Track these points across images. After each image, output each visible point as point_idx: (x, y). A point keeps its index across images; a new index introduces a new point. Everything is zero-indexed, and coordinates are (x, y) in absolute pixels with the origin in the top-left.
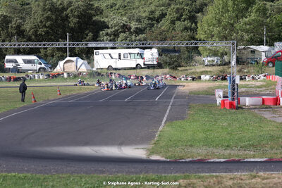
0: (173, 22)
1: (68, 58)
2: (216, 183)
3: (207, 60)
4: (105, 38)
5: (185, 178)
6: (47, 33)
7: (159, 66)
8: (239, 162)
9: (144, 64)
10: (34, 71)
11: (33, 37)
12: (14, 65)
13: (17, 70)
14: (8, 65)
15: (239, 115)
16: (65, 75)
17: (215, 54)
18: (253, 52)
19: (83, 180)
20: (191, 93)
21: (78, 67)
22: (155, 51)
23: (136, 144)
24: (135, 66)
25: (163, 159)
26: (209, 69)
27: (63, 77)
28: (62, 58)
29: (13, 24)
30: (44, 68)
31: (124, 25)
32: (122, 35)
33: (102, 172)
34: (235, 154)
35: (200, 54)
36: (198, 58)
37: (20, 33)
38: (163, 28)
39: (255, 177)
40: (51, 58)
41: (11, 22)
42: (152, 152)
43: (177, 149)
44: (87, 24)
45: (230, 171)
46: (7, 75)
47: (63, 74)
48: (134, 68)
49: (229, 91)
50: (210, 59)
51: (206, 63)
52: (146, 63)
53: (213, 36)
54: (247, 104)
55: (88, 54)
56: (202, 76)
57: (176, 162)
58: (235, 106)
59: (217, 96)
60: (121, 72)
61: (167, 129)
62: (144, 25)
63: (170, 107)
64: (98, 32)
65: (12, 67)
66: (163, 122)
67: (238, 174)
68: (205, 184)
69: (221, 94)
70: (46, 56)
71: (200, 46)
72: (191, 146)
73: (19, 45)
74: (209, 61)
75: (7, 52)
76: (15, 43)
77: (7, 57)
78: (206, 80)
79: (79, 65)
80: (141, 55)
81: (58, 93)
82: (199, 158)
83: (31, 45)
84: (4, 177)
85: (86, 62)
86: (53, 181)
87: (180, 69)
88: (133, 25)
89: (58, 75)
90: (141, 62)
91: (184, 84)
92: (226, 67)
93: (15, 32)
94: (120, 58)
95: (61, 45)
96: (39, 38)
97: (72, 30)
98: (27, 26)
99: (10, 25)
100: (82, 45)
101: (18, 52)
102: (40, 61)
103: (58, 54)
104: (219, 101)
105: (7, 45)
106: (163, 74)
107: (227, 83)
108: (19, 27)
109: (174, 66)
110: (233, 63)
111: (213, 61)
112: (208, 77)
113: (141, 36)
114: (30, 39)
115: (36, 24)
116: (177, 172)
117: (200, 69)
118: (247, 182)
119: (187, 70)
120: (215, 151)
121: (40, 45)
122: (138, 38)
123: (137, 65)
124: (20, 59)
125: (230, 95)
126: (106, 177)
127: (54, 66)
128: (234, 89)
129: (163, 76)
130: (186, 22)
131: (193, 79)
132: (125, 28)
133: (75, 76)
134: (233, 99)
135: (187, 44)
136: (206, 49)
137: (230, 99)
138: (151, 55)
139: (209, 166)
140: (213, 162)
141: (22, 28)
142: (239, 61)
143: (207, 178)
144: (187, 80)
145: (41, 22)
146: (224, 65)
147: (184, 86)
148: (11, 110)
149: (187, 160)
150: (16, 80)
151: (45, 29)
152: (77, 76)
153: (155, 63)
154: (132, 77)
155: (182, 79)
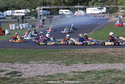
1: (78, 11)
4: (90, 4)
6: (72, 3)
10: (68, 15)
13: (63, 14)
14: (60, 13)
16: (77, 16)
20: (111, 21)
22: (105, 9)
26: (122, 14)
30: (71, 14)
32: (96, 3)
46: (59, 16)
48: (99, 14)
50: (122, 10)
53: (123, 3)
55: (84, 9)
58: (120, 26)
65: (61, 13)
70: (72, 10)
71: (119, 7)
76: (63, 6)
77: (60, 10)
79: (82, 12)
85: (84, 12)
87: (112, 14)
88: (99, 0)
89: (75, 16)
90: (101, 11)
93: (63, 2)
94: (94, 10)
95: (76, 7)
96: (70, 5)
98: (67, 1)
101: (64, 9)
102: (70, 11)
103: (76, 9)
113: (102, 3)
114: (67, 5)
119: (114, 14)
122: (100, 4)
124: (64, 11)
127: (74, 13)
128: (120, 20)
129: (107, 16)
131: (116, 17)
133: (80, 16)
141: (65, 1)
150: (62, 17)
151: (72, 2)
152: (81, 16)
153: (105, 12)
154: (98, 16)
155: (113, 17)
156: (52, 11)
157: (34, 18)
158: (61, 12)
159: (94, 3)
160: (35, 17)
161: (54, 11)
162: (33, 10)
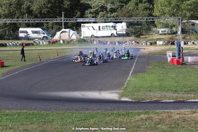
0: (137, 4)
1: (63, 30)
2: (168, 117)
3: (161, 30)
4: (89, 15)
5: (145, 114)
6: (48, 12)
7: (127, 35)
8: (183, 102)
9: (117, 34)
11: (39, 15)
12: (25, 34)
13: (27, 38)
14: (21, 35)
15: (183, 69)
16: (61, 42)
17: (167, 26)
18: (193, 24)
19: (74, 115)
20: (149, 53)
21: (70, 36)
22: (124, 24)
23: (111, 90)
24: (110, 35)
25: (130, 100)
26: (162, 37)
28: (59, 29)
29: (24, 6)
30: (46, 37)
31: (102, 6)
32: (101, 13)
33: (88, 109)
34: (181, 96)
35: (156, 26)
36: (154, 29)
37: (30, 12)
38: (129, 8)
39: (195, 112)
40: (51, 30)
41: (23, 4)
42: (122, 95)
43: (140, 93)
44: (76, 6)
45: (177, 109)
46: (20, 42)
47: (60, 41)
48: (110, 37)
49: (176, 52)
51: (160, 33)
52: (118, 33)
53: (165, 14)
54: (189, 61)
55: (77, 27)
56: (157, 42)
57: (139, 102)
58: (181, 63)
59: (168, 55)
60: (100, 39)
61: (133, 79)
62: (116, 6)
63: (135, 63)
64: (84, 11)
65: (24, 36)
66: (130, 75)
67: (182, 111)
68: (160, 117)
69: (171, 54)
70: (48, 28)
72: (150, 91)
73: (29, 21)
74: (162, 31)
75: (21, 25)
76: (26, 19)
77: (21, 29)
78: (160, 45)
79: (71, 34)
80: (114, 27)
81: (56, 54)
82: (156, 99)
83: (37, 21)
84: (19, 113)
85: (76, 32)
86: (53, 116)
87: (142, 37)
88: (109, 6)
89: (57, 41)
90: (114, 32)
91: (145, 47)
92: (174, 35)
93: (26, 11)
94: (100, 30)
95: (58, 20)
96: (43, 16)
97: (66, 10)
98: (35, 8)
99: (22, 7)
100: (73, 21)
101: (28, 26)
102: (43, 32)
103: (56, 27)
104: (169, 59)
105: (20, 21)
106: (130, 41)
107: (175, 47)
108: (28, 8)
109: (138, 34)
110: (179, 32)
111: (165, 31)
112: (161, 43)
113: (114, 14)
114: (36, 17)
115: (41, 6)
116: (140, 109)
117: (156, 37)
118: (189, 116)
119: (147, 37)
120: (167, 94)
121: (43, 20)
122: (112, 15)
123: (112, 34)
124: (29, 30)
125: (177, 55)
126: (90, 113)
127: (54, 35)
128: (180, 51)
130: (146, 4)
131: (151, 44)
132: (103, 8)
134: (179, 58)
135: (147, 19)
136: (160, 23)
137: (177, 58)
138: (122, 27)
139: (162, 105)
140: (165, 102)
141: (31, 9)
142: (183, 31)
143: (161, 114)
144: (147, 44)
145: (44, 4)
146: (173, 34)
147: (145, 49)
148: (23, 66)
149: (147, 101)
150: (27, 45)
151: (47, 10)
152: (69, 42)
153: (124, 33)
154: (108, 43)
155: (144, 44)
158: (23, 32)
159: (97, 13)
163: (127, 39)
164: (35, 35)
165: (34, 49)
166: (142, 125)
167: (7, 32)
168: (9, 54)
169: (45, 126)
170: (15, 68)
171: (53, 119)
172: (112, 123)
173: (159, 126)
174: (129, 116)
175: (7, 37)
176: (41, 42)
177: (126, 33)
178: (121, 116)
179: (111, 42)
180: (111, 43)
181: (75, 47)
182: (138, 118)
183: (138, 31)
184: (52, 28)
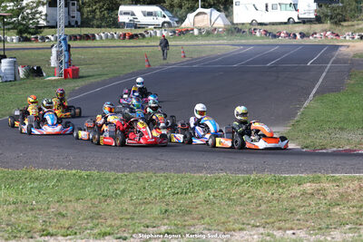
1: (200, 10)
2: (358, 189)
5: (313, 181)
7: (318, 20)
9: (299, 18)
10: (157, 27)
12: (131, 18)
13: (134, 25)
14: (122, 19)
16: (196, 32)
20: (355, 55)
21: (213, 21)
24: (286, 21)
27: (193, 34)
28: (192, 9)
30: (168, 23)
33: (200, 169)
40: (179, 10)
43: (322, 134)
46: (120, 32)
47: (193, 30)
48: (285, 23)
52: (300, 16)
55: (226, 5)
57: (313, 154)
60: (267, 28)
61: (314, 104)
63: (324, 74)
65: (127, 21)
66: (311, 95)
68: (341, 190)
70: (172, 6)
77: (122, 8)
79: (214, 18)
80: (294, 6)
81: (182, 55)
82: (348, 148)
85: (223, 14)
86: (127, 182)
87: (344, 24)
89: (187, 31)
90: (294, 15)
91: (349, 44)
94: (267, 10)
102: (163, 13)
103: (187, 4)
106: (323, 31)
109: (338, 19)
119: (353, 25)
123: (289, 19)
124: (138, 10)
126: (202, 177)
127: (182, 20)
129: (322, 35)
131: (361, 37)
133: (208, 33)
138: (307, 6)
144: (353, 38)
147: (348, 46)
148: (115, 77)
149: (330, 151)
150: (132, 37)
152: (210, 33)
153: (313, 16)
154: (282, 35)
155: (348, 38)
156: (86, 10)
157: (15, 38)
158: (126, 13)
160: (20, 33)
161: (94, 11)
162: (11, 5)
163: (317, 27)
164: (149, 20)
165: (144, 44)
166: (300, 207)
167: (98, 13)
168: (98, 53)
169: (104, 205)
170: (99, 80)
171: (124, 191)
172: (242, 200)
173: (336, 209)
174: (279, 186)
175: (98, 23)
176: (158, 32)
177: (316, 16)
178: (264, 185)
179: (287, 33)
180: (288, 35)
181: (221, 42)
182: (297, 189)
183: (338, 14)
184: (180, 7)
